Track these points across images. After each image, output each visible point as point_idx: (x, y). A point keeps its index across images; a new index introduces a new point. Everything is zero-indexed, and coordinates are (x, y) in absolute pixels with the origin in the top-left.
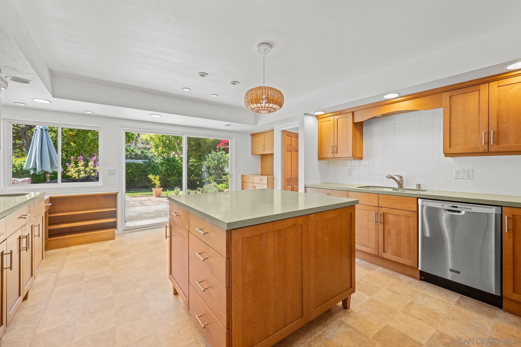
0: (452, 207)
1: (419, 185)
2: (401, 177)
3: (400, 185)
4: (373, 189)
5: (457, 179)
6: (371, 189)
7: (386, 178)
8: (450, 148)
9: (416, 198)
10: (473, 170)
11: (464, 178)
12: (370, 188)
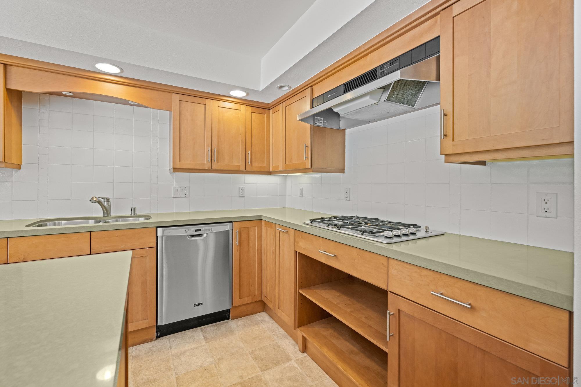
0: (196, 231)
1: (134, 209)
2: (108, 200)
3: (106, 211)
4: (55, 225)
5: (175, 199)
6: (50, 227)
7: (90, 203)
8: (179, 161)
9: (155, 228)
10: (189, 187)
11: (182, 196)
12: (48, 223)
